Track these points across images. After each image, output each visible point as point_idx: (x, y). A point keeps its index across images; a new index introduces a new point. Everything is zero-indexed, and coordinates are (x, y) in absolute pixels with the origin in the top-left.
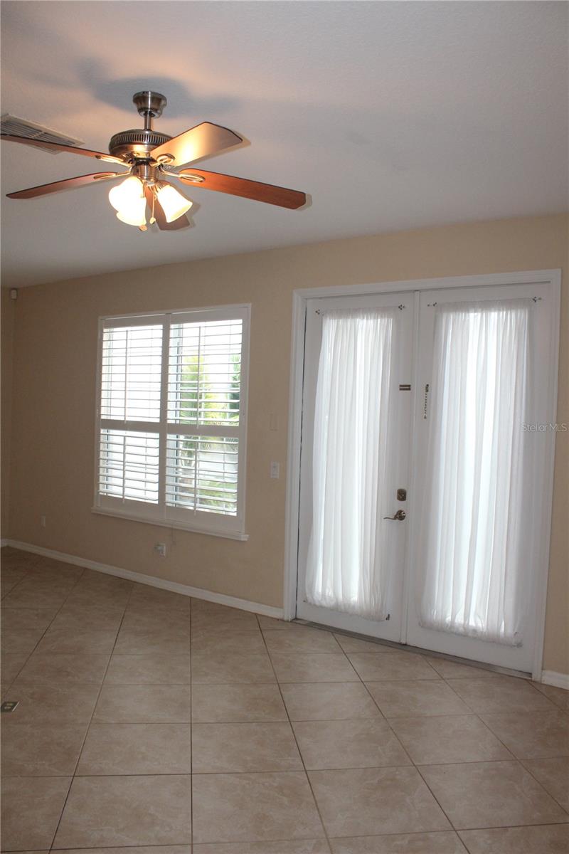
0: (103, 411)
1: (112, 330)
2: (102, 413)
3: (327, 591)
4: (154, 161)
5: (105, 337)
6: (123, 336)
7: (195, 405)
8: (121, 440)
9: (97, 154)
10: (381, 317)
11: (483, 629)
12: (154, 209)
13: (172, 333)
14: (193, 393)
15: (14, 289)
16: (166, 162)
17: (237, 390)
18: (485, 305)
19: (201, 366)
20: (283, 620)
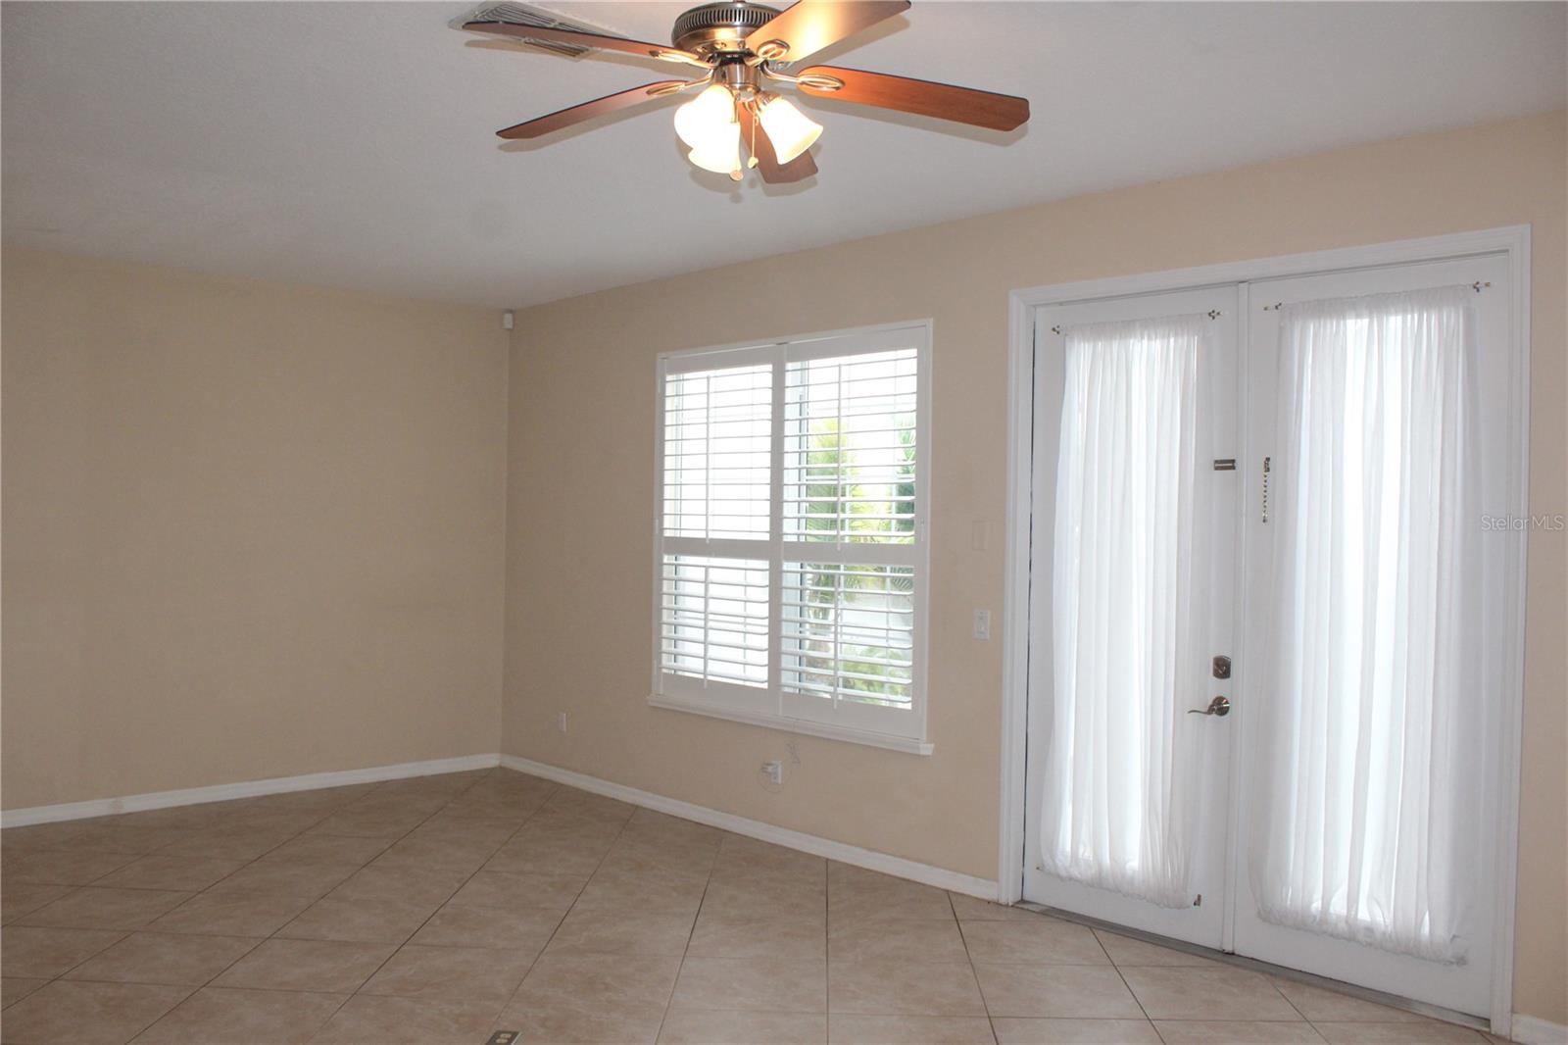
0: (668, 522)
1: (681, 377)
2: (666, 525)
3: (1081, 851)
4: (751, 55)
5: (670, 389)
6: (702, 386)
7: (833, 507)
8: (700, 574)
9: (654, 49)
10: (1176, 335)
11: (1386, 926)
12: (755, 141)
13: (790, 379)
14: (829, 486)
15: (511, 311)
16: (773, 56)
17: (911, 478)
18: (1378, 302)
19: (842, 436)
20: (998, 904)
